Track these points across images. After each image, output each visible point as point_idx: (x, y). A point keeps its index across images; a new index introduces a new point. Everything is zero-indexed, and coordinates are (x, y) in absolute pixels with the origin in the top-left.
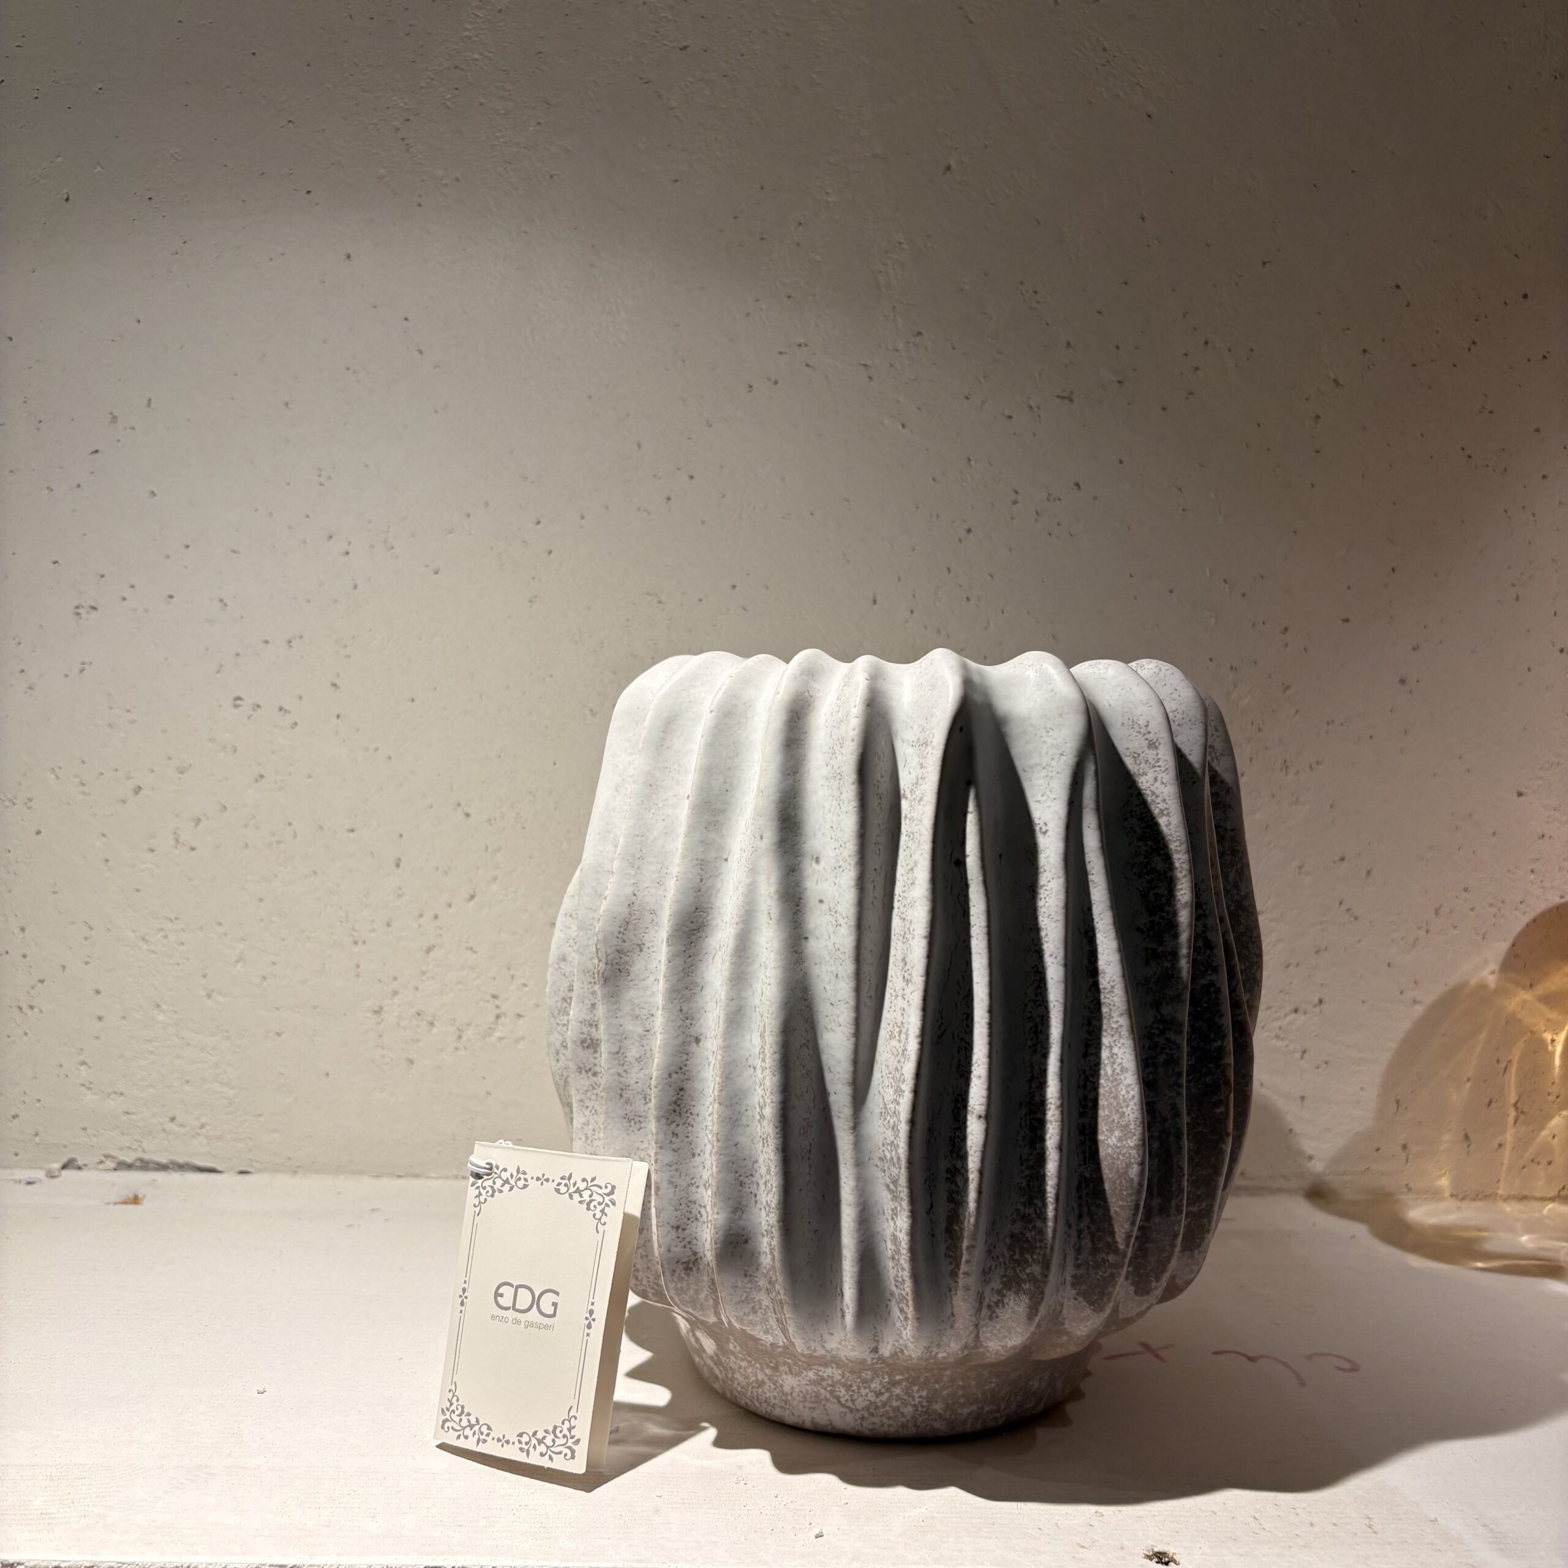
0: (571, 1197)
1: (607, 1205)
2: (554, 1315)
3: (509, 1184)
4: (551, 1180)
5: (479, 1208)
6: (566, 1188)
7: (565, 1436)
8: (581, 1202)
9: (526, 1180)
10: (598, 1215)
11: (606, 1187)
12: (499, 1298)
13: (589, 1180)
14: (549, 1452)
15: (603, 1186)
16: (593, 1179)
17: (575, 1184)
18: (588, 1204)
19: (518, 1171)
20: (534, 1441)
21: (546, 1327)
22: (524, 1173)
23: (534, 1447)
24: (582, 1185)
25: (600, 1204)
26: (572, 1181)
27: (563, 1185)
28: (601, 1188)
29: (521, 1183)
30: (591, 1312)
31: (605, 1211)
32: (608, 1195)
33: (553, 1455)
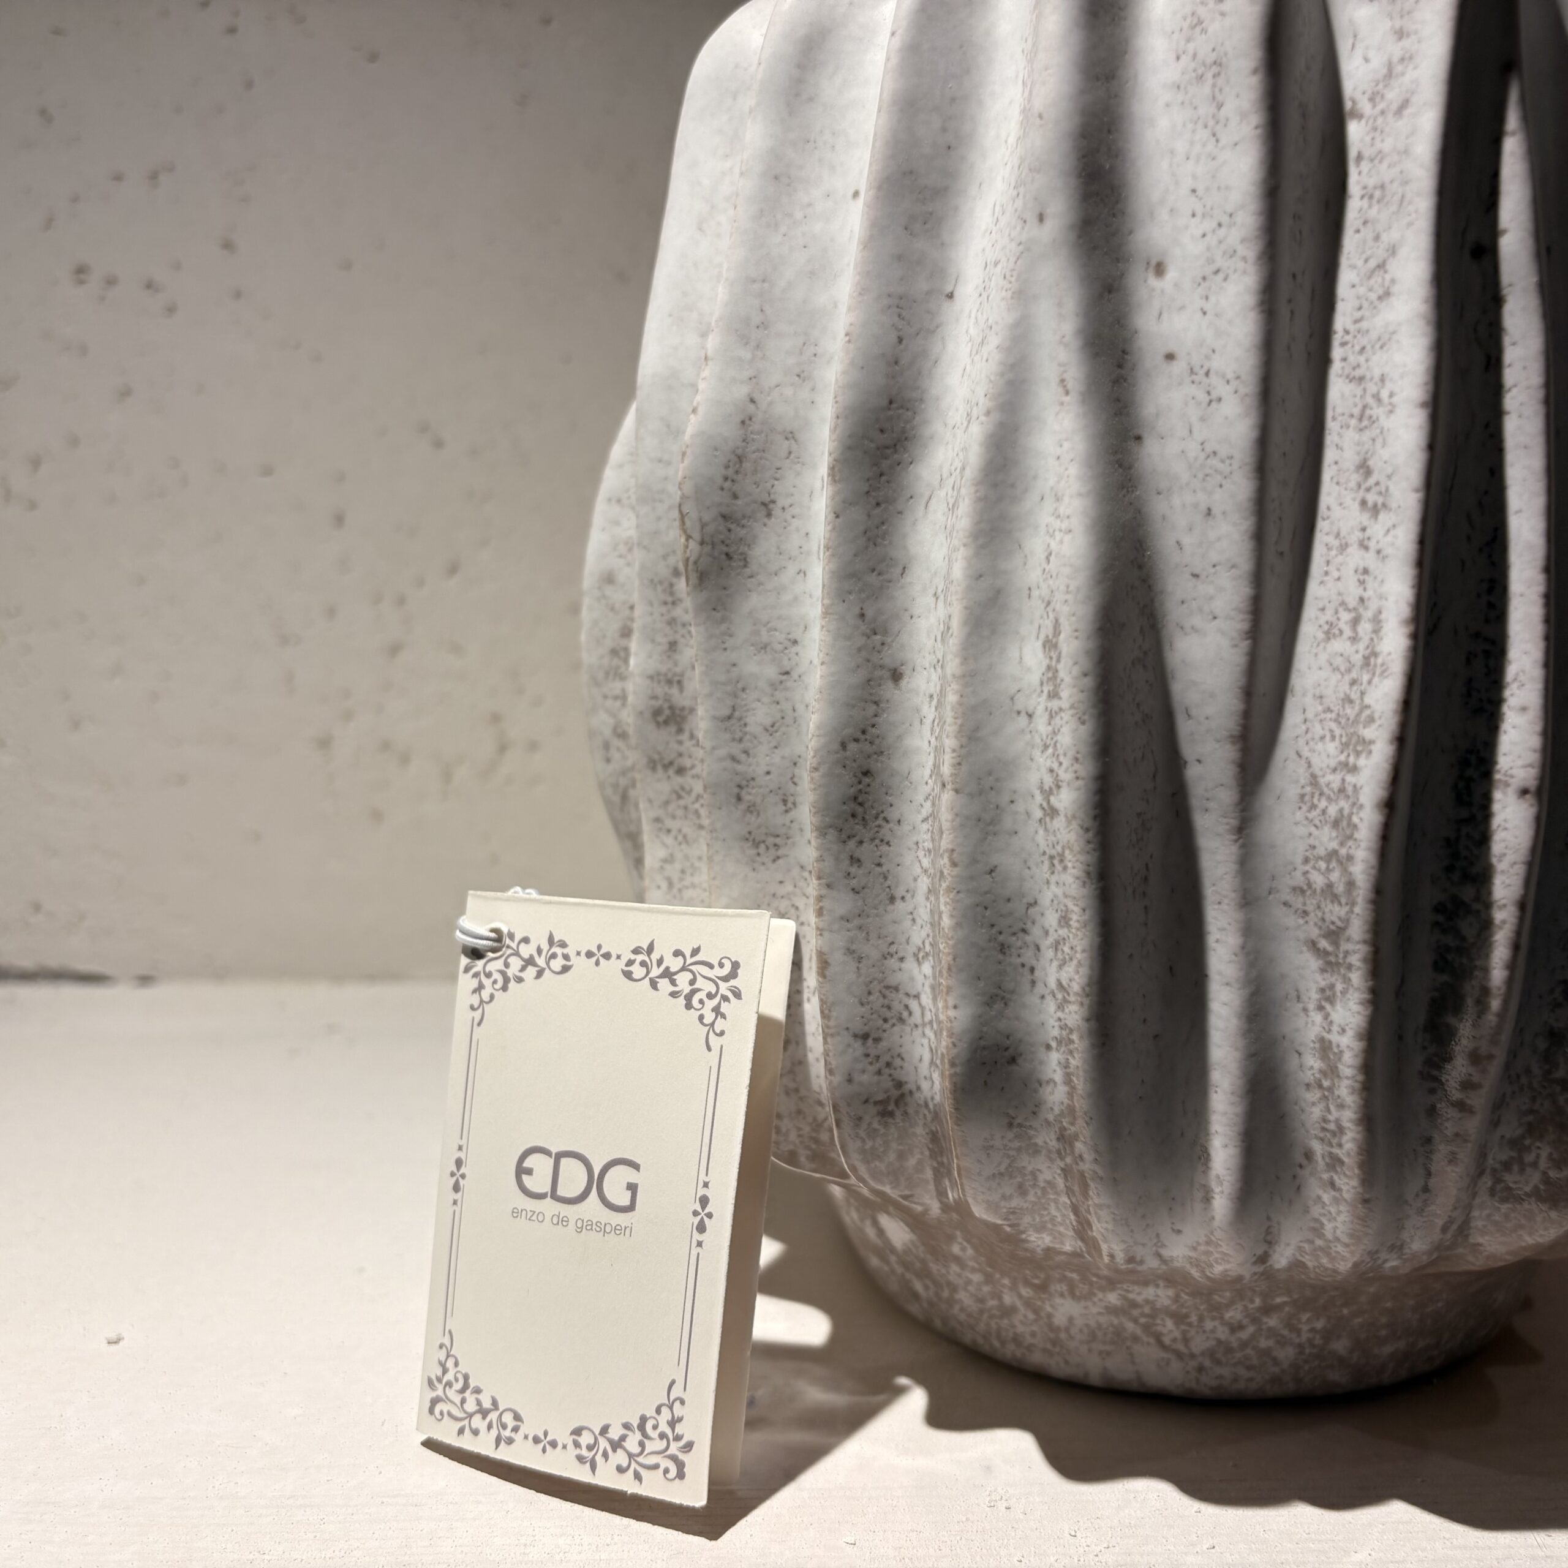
0: (654, 985)
1: (725, 999)
2: (631, 1208)
3: (535, 965)
4: (614, 956)
5: (480, 1010)
6: (644, 970)
7: (662, 1436)
8: (674, 995)
9: (566, 957)
10: (709, 1017)
11: (721, 965)
12: (525, 1177)
13: (688, 954)
14: (633, 1465)
15: (716, 964)
16: (696, 951)
17: (660, 962)
18: (689, 998)
19: (551, 941)
20: (603, 1444)
21: (618, 1230)
22: (563, 945)
23: (605, 1455)
24: (675, 964)
25: (710, 996)
26: (655, 956)
27: (638, 962)
28: (711, 966)
29: (557, 964)
30: (704, 1201)
31: (722, 1010)
32: (725, 979)
33: (643, 1472)
